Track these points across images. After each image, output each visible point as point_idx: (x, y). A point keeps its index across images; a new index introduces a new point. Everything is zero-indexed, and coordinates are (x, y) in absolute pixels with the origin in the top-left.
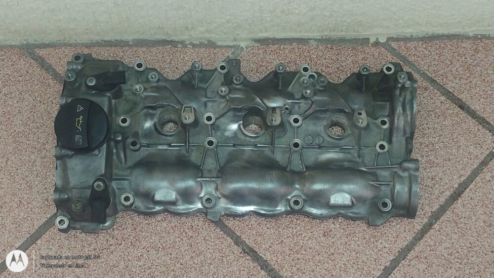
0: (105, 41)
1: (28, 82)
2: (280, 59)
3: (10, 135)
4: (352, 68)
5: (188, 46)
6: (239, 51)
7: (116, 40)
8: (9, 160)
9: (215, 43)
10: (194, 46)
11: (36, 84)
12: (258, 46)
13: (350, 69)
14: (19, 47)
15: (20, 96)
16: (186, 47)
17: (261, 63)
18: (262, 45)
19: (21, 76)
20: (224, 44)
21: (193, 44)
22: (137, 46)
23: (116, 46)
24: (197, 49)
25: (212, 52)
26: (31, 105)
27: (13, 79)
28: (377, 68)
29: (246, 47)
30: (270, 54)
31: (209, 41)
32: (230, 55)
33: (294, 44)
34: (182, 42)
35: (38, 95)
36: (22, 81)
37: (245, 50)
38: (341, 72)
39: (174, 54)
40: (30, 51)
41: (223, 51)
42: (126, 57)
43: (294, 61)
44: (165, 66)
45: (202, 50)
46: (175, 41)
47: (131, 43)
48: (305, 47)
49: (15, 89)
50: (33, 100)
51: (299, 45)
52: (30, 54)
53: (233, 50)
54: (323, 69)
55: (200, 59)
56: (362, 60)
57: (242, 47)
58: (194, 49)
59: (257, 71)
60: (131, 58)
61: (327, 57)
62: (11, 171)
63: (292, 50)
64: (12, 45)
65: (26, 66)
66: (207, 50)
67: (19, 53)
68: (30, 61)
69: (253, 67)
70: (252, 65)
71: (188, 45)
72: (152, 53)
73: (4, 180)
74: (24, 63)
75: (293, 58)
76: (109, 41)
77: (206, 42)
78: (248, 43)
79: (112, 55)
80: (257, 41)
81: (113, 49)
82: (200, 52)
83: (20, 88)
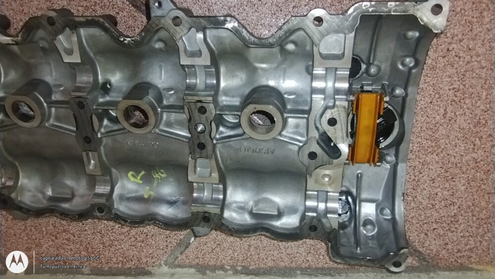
0: (330, 275)
1: (425, 222)
2: (122, 250)
3: (443, 149)
4: (41, 238)
5: (229, 268)
6: (170, 260)
7: (317, 276)
8: (443, 115)
9: (198, 271)
10: (222, 268)
11: (415, 218)
12: (148, 266)
13: (43, 237)
14: (440, 269)
15: (433, 202)
16: (231, 266)
17: (143, 245)
18: (144, 268)
19: (434, 229)
20: (187, 269)
21: (223, 271)
22: (291, 269)
23: (317, 269)
24: (219, 263)
25: (201, 260)
26: (419, 191)
27: (445, 225)
28: (15, 238)
29: (161, 265)
30: (133, 256)
31: (204, 274)
32: (179, 255)
33: (106, 269)
34: (236, 272)
35: (410, 203)
36: (432, 223)
37: (163, 262)
38: (53, 234)
39: (245, 258)
40: (424, 263)
41: (188, 261)
42: (304, 254)
43: (106, 247)
44: (255, 242)
45: (212, 263)
46: (244, 274)
47: (298, 272)
48: (95, 265)
49: (441, 211)
50: (416, 197)
51: (101, 267)
52: (424, 259)
53: (176, 262)
54: (72, 237)
55: (214, 251)
56: (31, 248)
57: (166, 266)
58: (222, 263)
59: (147, 235)
60: (297, 252)
61: (69, 252)
62: (439, 100)
63: (109, 261)
64: (449, 271)
65: (429, 243)
66: (206, 262)
67: (439, 261)
68: (424, 249)
69: (151, 240)
70: (153, 242)
71: (230, 270)
72: (272, 259)
73: (447, 88)
74: (431, 247)
75: (107, 252)
76: (325, 275)
77: (208, 272)
78: (159, 270)
79: (322, 257)
80: (149, 273)
81: (320, 265)
82: (215, 259)
83: (435, 214)
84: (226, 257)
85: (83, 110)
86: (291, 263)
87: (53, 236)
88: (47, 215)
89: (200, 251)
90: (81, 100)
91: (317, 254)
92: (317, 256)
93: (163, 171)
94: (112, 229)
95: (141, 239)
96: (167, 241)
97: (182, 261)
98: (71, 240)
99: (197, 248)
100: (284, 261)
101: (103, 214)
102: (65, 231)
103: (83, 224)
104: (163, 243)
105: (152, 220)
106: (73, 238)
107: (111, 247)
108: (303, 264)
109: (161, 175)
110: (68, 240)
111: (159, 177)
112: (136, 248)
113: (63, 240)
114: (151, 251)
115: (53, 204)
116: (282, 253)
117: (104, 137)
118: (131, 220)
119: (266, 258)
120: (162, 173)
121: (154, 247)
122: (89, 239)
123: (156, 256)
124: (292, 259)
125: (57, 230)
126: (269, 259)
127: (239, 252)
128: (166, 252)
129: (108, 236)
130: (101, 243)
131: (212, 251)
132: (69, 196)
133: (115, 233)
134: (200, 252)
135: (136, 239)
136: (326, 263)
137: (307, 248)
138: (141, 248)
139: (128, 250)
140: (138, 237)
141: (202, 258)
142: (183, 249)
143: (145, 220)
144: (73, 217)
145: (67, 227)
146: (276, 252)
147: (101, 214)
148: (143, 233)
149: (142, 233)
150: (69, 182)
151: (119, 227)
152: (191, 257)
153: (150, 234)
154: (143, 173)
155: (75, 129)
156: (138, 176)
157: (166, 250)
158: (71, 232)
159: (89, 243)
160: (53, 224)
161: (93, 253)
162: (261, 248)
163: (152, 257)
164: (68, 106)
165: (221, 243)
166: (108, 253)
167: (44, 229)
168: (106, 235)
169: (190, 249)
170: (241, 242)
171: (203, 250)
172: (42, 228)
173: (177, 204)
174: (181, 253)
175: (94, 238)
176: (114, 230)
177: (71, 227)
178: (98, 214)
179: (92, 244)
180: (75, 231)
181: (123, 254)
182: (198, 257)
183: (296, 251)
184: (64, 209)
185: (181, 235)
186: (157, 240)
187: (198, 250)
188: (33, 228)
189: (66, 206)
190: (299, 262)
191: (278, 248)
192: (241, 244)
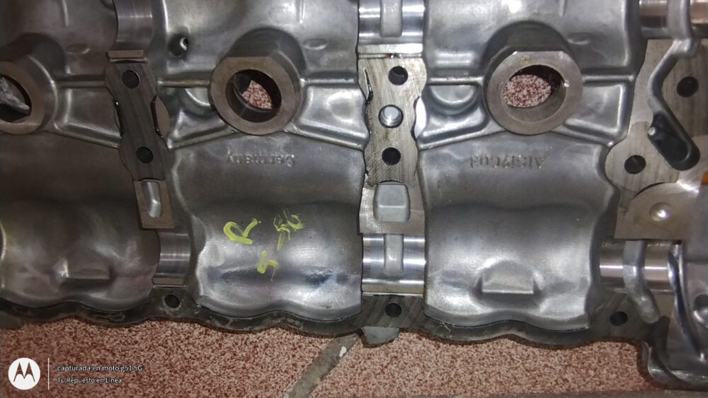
84: (409, 381)
85: (134, 90)
86: (535, 385)
87: (72, 356)
88: (62, 315)
89: (359, 371)
90: (131, 67)
91: (583, 368)
92: (583, 371)
93: (296, 217)
94: (188, 338)
95: (244, 354)
96: (294, 356)
97: (324, 392)
98: (109, 362)
99: (353, 367)
100: (520, 384)
101: (177, 309)
102: (94, 346)
103: (130, 331)
104: (286, 359)
105: (279, 316)
106: (111, 358)
107: (186, 373)
108: (557, 387)
109: (293, 226)
110: (101, 363)
111: (288, 231)
112: (234, 371)
113: (92, 362)
114: (263, 377)
115: (72, 293)
116: (516, 368)
117: (181, 147)
118: (236, 319)
119: (486, 380)
120: (295, 222)
121: (270, 369)
122: (142, 359)
123: (273, 385)
124: (535, 378)
125: (81, 345)
126: (492, 380)
127: (433, 369)
128: (292, 377)
129: (180, 351)
130: (167, 365)
131: (382, 370)
132: (104, 277)
133: (193, 344)
134: (359, 374)
135: (235, 355)
136: (601, 383)
137: (565, 356)
138: (245, 371)
139: (220, 375)
140: (238, 351)
141: (364, 385)
142: (325, 369)
143: (266, 317)
144: (116, 318)
145: (99, 337)
146: (504, 368)
147: (172, 309)
148: (248, 343)
149: (245, 343)
150: (105, 249)
151: (201, 333)
152: (342, 383)
153: (262, 344)
154: (254, 223)
155: (117, 135)
156: (244, 229)
157: (293, 373)
158: (108, 347)
159: (143, 367)
160: (71, 334)
161: (152, 385)
162: (477, 361)
163: (266, 388)
164: (102, 83)
165: (399, 355)
166: (181, 384)
167: (54, 344)
168: (175, 349)
169: (339, 369)
170: (438, 352)
171: (365, 369)
172: (50, 341)
173: (328, 282)
174: (322, 378)
175: (152, 358)
176: (191, 340)
177: (106, 339)
178: (168, 310)
179: (149, 369)
180: (114, 344)
181: (210, 385)
182: (354, 384)
183: (543, 364)
184: (96, 302)
185: (322, 343)
186: (276, 353)
187: (354, 370)
188: (31, 342)
189: (99, 296)
190: (549, 384)
191: (509, 360)
192: (437, 355)
